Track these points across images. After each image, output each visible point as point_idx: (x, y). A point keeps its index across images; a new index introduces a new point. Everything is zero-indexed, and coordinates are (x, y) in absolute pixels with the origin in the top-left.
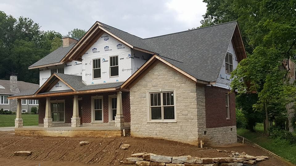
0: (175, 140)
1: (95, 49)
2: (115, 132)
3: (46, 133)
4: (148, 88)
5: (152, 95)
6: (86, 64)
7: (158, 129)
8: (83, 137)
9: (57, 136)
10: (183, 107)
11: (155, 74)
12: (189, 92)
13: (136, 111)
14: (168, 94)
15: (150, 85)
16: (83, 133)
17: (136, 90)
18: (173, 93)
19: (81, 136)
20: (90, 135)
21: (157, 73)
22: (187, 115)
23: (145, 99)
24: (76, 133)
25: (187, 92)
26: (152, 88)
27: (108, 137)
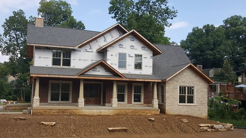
0: (195, 116)
1: (121, 45)
2: (154, 111)
3: (81, 112)
4: (179, 83)
5: (180, 87)
6: (111, 55)
7: (185, 109)
8: (124, 115)
9: (96, 114)
10: (200, 97)
11: (184, 74)
12: (204, 88)
13: (170, 97)
14: (191, 88)
15: (180, 81)
16: (125, 112)
17: (171, 83)
18: (193, 87)
19: (122, 114)
20: (131, 114)
21: (185, 74)
22: (202, 101)
23: (177, 89)
24: (117, 112)
25: (203, 88)
26: (182, 83)
27: (148, 114)
